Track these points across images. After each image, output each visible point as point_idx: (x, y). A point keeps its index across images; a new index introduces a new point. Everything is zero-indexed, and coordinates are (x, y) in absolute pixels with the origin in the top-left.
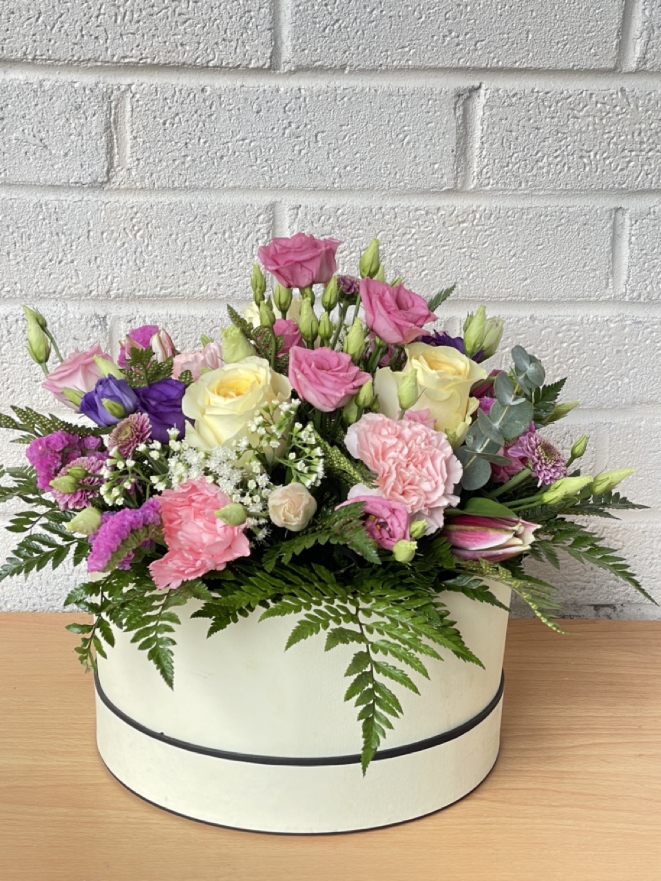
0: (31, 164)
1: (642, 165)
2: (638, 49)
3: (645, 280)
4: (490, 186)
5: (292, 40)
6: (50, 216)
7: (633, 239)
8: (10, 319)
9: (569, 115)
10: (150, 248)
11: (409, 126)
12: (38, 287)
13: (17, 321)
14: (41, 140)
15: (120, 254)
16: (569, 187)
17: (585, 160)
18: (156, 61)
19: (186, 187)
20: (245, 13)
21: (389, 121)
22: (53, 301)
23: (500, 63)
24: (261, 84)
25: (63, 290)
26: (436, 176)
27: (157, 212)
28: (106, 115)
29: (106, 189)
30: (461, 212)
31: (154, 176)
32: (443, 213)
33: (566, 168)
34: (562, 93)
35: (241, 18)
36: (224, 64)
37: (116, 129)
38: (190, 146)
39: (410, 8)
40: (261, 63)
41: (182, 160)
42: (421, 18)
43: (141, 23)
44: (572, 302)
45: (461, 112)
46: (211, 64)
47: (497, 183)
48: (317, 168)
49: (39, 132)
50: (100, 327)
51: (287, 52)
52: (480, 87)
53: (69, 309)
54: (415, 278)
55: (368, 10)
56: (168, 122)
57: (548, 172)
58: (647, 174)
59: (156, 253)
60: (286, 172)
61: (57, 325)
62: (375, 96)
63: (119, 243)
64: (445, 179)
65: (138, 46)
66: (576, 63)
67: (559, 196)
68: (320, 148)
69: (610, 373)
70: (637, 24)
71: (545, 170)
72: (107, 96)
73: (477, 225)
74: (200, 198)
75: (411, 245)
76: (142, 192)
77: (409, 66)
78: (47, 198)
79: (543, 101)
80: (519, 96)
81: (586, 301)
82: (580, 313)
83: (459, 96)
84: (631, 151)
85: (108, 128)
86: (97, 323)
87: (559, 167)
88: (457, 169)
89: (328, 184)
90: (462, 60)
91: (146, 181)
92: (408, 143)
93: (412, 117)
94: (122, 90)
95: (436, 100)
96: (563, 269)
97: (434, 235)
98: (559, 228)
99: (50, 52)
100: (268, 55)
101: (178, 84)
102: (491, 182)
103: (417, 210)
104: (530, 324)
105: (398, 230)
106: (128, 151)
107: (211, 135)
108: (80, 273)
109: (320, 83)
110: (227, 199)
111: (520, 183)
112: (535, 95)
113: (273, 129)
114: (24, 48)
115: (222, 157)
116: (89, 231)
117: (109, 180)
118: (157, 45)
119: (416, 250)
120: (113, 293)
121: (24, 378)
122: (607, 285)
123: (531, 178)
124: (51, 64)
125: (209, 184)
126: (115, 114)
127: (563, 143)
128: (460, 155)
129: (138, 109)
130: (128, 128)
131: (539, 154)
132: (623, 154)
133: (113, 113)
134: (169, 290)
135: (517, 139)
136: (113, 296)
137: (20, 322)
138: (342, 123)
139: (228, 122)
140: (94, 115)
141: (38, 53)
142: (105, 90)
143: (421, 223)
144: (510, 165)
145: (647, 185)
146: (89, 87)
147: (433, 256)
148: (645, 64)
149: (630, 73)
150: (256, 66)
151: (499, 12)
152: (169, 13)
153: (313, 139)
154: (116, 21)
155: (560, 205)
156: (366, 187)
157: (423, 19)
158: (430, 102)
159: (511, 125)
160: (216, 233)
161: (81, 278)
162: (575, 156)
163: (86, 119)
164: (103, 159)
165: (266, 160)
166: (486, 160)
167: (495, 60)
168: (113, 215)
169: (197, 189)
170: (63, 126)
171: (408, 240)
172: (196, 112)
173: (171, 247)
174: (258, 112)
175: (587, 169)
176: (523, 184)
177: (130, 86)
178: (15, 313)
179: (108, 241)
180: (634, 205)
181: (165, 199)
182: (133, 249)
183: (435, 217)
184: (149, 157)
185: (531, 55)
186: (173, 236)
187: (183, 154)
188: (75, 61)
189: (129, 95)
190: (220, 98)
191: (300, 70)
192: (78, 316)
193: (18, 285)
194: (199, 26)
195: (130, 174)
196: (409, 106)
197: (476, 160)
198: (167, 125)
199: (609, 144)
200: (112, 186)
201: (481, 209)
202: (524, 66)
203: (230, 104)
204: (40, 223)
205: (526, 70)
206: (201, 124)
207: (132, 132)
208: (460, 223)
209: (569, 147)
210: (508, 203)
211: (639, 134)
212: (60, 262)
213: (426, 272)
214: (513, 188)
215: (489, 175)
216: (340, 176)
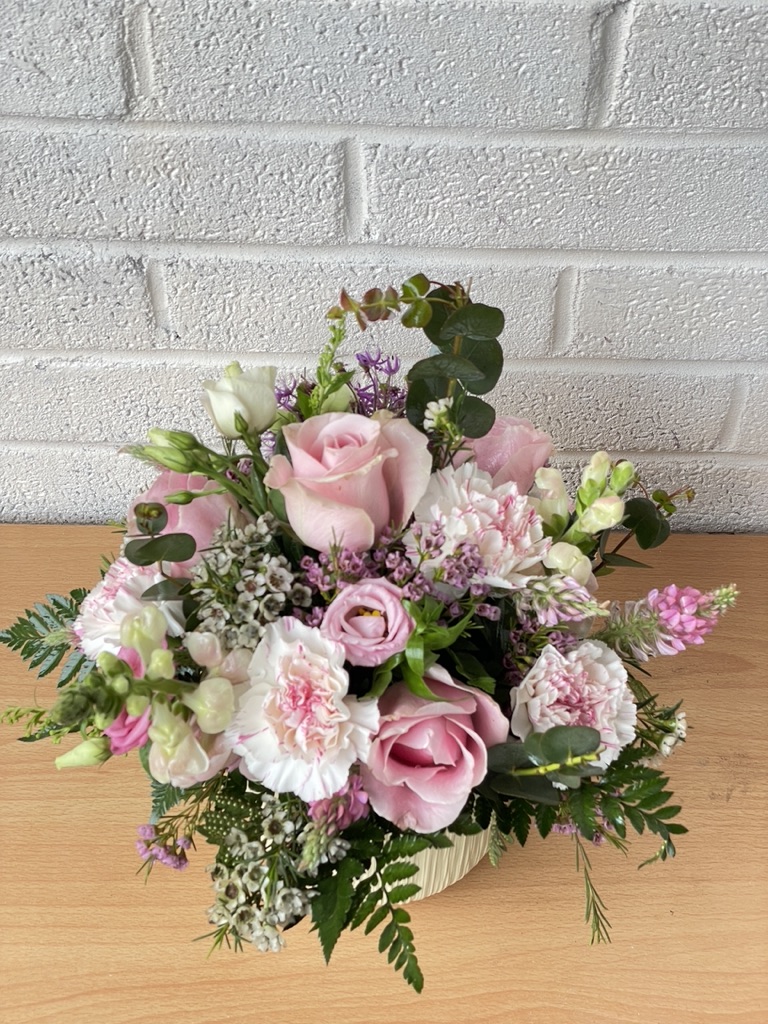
0: (26, 92)
4: (631, 124)
6: (59, 151)
8: (23, 262)
9: (748, 39)
10: (189, 189)
11: (527, 52)
12: (54, 227)
14: (35, 65)
15: (151, 195)
16: (737, 125)
19: (230, 120)
21: (499, 46)
22: (74, 241)
25: (85, 231)
26: (560, 112)
27: (195, 149)
28: (118, 35)
29: (126, 121)
30: (590, 154)
31: (187, 106)
32: (566, 155)
33: (736, 104)
34: (743, 10)
37: (133, 50)
38: (232, 73)
41: (223, 89)
44: (724, 253)
45: (599, 35)
47: (641, 119)
48: (401, 101)
49: (32, 54)
50: (134, 271)
53: (94, 250)
54: (525, 226)
56: (201, 43)
57: (711, 108)
59: (197, 195)
60: (361, 105)
61: (82, 268)
62: (482, 14)
63: (149, 184)
64: (571, 117)
67: (722, 135)
68: (405, 77)
71: (706, 105)
72: (116, 11)
73: (609, 169)
74: (251, 133)
75: (522, 191)
76: (173, 124)
78: (51, 130)
79: (714, 21)
80: (681, 14)
81: (742, 252)
82: (731, 265)
83: (598, 14)
85: (121, 50)
86: (130, 266)
87: (727, 101)
88: (588, 104)
89: (416, 120)
91: (178, 112)
92: (524, 73)
93: (531, 41)
94: (137, 3)
95: (565, 21)
96: (717, 217)
97: (552, 180)
98: (718, 173)
102: (633, 118)
103: (531, 151)
104: (667, 276)
105: (506, 174)
106: (152, 78)
107: (260, 60)
108: (104, 213)
110: (283, 136)
111: (672, 121)
112: (705, 12)
113: (342, 54)
115: (275, 86)
117: (129, 111)
119: (528, 197)
120: (148, 235)
121: (49, 319)
123: (687, 114)
125: (260, 117)
126: (130, 32)
127: (735, 72)
128: (595, 87)
129: (161, 27)
130: (148, 50)
131: (701, 86)
133: (127, 31)
134: (217, 234)
135: (673, 67)
136: (147, 238)
137: (36, 264)
138: (436, 47)
139: (282, 44)
140: (102, 35)
143: (535, 166)
144: (661, 99)
147: (548, 202)
153: (396, 67)
155: (722, 147)
156: (465, 123)
158: (557, 23)
159: (667, 50)
160: (271, 175)
161: (105, 219)
162: (750, 88)
163: (92, 39)
164: (119, 89)
165: (334, 91)
166: (628, 92)
168: (139, 151)
169: (244, 122)
170: (63, 48)
171: (518, 185)
172: (238, 32)
173: (215, 188)
174: (321, 33)
176: (676, 122)
178: (29, 254)
181: (204, 134)
182: (167, 190)
183: (555, 160)
184: (179, 85)
186: (218, 177)
187: (223, 82)
189: (146, 10)
190: (270, 14)
192: (106, 259)
193: (29, 224)
195: (156, 104)
196: (528, 28)
197: (616, 91)
198: (200, 47)
200: (134, 118)
201: (616, 150)
203: (283, 22)
204: (47, 159)
206: (245, 47)
207: (154, 54)
208: (586, 167)
209: (744, 78)
210: (652, 144)
212: (77, 202)
213: (539, 220)
214: (662, 126)
215: (631, 110)
216: (432, 111)
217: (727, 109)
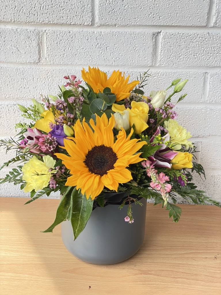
0: (14, 56)
1: (214, 58)
2: (214, 19)
3: (214, 96)
4: (164, 65)
5: (98, 16)
6: (21, 73)
7: (211, 82)
8: (9, 106)
9: (190, 42)
10: (53, 84)
11: (137, 45)
12: (18, 96)
13: (11, 107)
15: (43, 86)
16: (190, 65)
17: (195, 56)
18: (54, 23)
19: (64, 64)
20: (83, 6)
21: (131, 43)
23: (168, 24)
24: (89, 30)
25: (26, 97)
26: (146, 61)
27: (55, 72)
28: (38, 40)
29: (38, 64)
30: (154, 73)
31: (54, 60)
33: (189, 59)
34: (188, 34)
35: (81, 8)
36: (76, 24)
37: (41, 45)
38: (65, 51)
39: (138, 5)
40: (88, 23)
41: (63, 55)
42: (141, 8)
43: (49, 10)
45: (154, 40)
46: (72, 24)
47: (166, 64)
48: (107, 58)
49: (16, 45)
51: (97, 20)
52: (161, 32)
55: (124, 6)
58: (216, 61)
60: (97, 60)
62: (126, 34)
63: (43, 82)
64: (149, 63)
65: (48, 17)
66: (193, 24)
67: (187, 68)
68: (108, 52)
69: (202, 126)
70: (214, 11)
71: (182, 60)
72: (38, 34)
73: (159, 78)
74: (70, 68)
76: (50, 65)
77: (137, 25)
78: (19, 67)
79: (182, 37)
80: (174, 35)
81: (195, 103)
82: (192, 106)
83: (154, 35)
84: (211, 54)
85: (38, 44)
87: (187, 58)
88: (153, 59)
89: (111, 63)
90: (155, 23)
91: (52, 62)
92: (137, 50)
93: (138, 42)
94: (43, 32)
95: (146, 36)
99: (19, 19)
100: (91, 21)
101: (61, 30)
105: (133, 79)
106: (45, 52)
107: (72, 47)
108: (31, 91)
109: (108, 30)
111: (174, 64)
112: (179, 34)
113: (92, 45)
114: (11, 18)
115: (76, 55)
116: (33, 78)
117: (39, 61)
118: (54, 17)
122: (202, 97)
123: (177, 62)
124: (20, 23)
125: (72, 63)
126: (41, 40)
127: (188, 50)
128: (154, 55)
129: (48, 38)
130: (45, 45)
131: (180, 54)
132: (208, 55)
133: (40, 39)
135: (173, 49)
137: (12, 107)
138: (115, 43)
139: (78, 43)
140: (34, 40)
141: (15, 20)
142: (37, 32)
144: (171, 58)
145: (216, 65)
146: (32, 31)
148: (216, 24)
149: (211, 27)
150: (87, 24)
151: (168, 6)
152: (58, 6)
153: (105, 49)
154: (40, 9)
155: (187, 71)
156: (123, 65)
157: (142, 9)
158: (144, 37)
159: (171, 44)
161: (31, 93)
162: (192, 55)
163: (32, 41)
164: (37, 55)
165: (90, 56)
166: (162, 56)
167: (166, 23)
168: (41, 73)
169: (68, 65)
170: (24, 44)
172: (67, 40)
173: (60, 83)
174: (87, 40)
175: (196, 59)
177: (45, 31)
178: (10, 104)
179: (40, 81)
180: (211, 72)
181: (58, 68)
182: (48, 84)
184: (52, 54)
185: (178, 21)
186: (61, 80)
187: (63, 53)
188: (28, 22)
189: (45, 34)
190: (75, 35)
191: (101, 26)
193: (11, 95)
194: (68, 11)
195: (46, 59)
196: (137, 38)
197: (159, 56)
198: (58, 44)
199: (204, 51)
200: (40, 63)
201: (160, 72)
202: (176, 25)
203: (78, 37)
204: (18, 75)
205: (176, 26)
206: (69, 44)
207: (47, 46)
208: (154, 77)
209: (190, 52)
210: (169, 71)
211: (214, 48)
212: (24, 88)
214: (171, 65)
215: (163, 61)
216: (115, 61)
217: (187, 60)
